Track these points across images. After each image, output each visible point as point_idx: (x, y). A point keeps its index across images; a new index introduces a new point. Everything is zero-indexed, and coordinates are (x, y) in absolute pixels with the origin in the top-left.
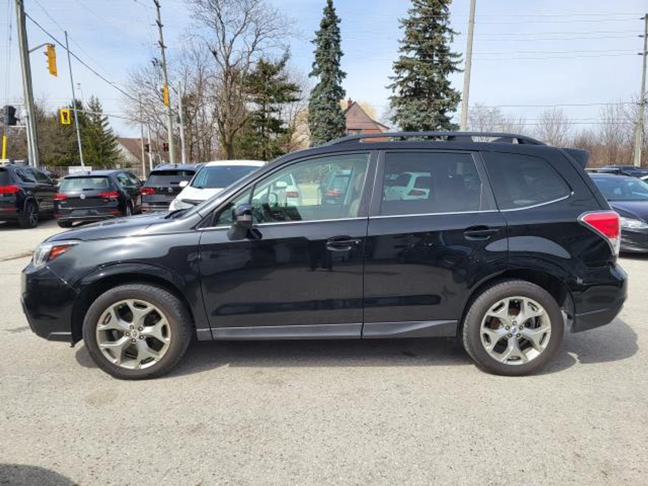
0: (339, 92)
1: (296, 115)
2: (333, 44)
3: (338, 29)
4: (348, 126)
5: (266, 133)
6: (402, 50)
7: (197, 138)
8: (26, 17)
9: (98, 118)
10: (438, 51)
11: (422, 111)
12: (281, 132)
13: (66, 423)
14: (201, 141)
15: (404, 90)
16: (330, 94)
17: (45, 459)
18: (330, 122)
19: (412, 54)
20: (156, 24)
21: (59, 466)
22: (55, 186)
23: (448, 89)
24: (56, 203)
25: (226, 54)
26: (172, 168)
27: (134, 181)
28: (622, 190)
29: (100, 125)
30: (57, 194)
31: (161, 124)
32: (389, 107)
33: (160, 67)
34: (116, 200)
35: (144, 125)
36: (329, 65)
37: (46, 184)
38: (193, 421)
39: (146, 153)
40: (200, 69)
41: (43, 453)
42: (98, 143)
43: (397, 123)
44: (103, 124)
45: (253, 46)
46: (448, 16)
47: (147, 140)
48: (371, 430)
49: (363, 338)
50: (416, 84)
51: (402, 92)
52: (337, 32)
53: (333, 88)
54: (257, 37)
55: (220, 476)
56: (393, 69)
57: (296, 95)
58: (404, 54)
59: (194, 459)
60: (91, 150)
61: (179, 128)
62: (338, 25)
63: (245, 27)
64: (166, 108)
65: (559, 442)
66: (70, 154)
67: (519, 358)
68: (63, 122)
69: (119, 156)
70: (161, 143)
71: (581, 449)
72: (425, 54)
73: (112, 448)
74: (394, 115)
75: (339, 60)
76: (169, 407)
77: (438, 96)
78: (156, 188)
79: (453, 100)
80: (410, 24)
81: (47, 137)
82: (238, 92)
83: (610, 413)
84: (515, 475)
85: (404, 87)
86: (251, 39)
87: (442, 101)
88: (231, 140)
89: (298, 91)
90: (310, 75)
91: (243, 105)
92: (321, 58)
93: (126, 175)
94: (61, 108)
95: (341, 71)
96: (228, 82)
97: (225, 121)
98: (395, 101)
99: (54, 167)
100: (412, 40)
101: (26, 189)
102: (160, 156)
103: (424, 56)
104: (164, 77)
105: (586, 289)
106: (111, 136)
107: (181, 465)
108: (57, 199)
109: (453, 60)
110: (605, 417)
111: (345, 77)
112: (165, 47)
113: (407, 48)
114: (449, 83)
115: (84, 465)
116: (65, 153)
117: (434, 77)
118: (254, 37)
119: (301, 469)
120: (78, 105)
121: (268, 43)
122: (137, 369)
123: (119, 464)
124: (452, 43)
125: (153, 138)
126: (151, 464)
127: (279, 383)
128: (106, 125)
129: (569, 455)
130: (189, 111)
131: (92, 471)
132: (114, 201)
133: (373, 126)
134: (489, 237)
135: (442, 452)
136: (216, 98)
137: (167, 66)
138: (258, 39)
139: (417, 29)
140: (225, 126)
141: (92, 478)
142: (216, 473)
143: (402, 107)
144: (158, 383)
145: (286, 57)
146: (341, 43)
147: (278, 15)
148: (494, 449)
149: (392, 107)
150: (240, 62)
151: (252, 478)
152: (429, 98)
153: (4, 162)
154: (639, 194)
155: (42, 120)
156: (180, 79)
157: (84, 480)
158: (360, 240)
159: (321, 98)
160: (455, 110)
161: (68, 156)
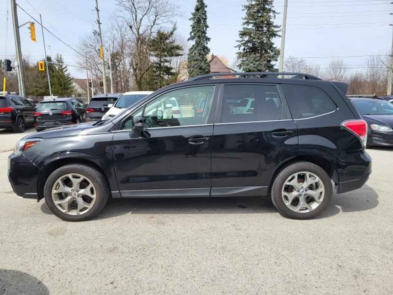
0: (206, 50)
1: (180, 64)
2: (202, 21)
3: (206, 11)
4: (212, 70)
5: (162, 75)
6: (244, 24)
7: (120, 78)
8: (17, 6)
9: (61, 67)
10: (267, 24)
11: (257, 61)
12: (171, 75)
13: (36, 246)
14: (123, 80)
15: (246, 48)
16: (201, 51)
17: (22, 267)
18: (201, 68)
19: (250, 26)
20: (96, 9)
21: (31, 271)
22: (34, 107)
23: (272, 47)
24: (35, 118)
25: (137, 27)
26: (105, 96)
27: (81, 104)
28: (377, 108)
29: (62, 71)
30: (36, 112)
31: (99, 70)
32: (237, 59)
33: (98, 35)
34: (71, 115)
35: (88, 71)
36: (200, 33)
37: (29, 107)
38: (110, 245)
39: (90, 87)
40: (122, 37)
41: (22, 263)
42: (61, 82)
43: (242, 69)
44: (64, 70)
45: (154, 22)
46: (272, 2)
47: (90, 80)
48: (216, 251)
49: (211, 196)
50: (253, 45)
51: (244, 49)
52: (205, 13)
53: (203, 47)
54: (156, 17)
55: (125, 277)
56: (239, 35)
57: (180, 52)
58: (246, 26)
59: (110, 267)
60: (57, 86)
61: (109, 72)
62: (206, 9)
63: (149, 11)
64: (102, 61)
65: (329, 258)
66: (45, 89)
67: (307, 209)
68: (40, 69)
69: (74, 90)
70: (99, 81)
71: (342, 262)
72: (258, 26)
73: (63, 261)
74: (240, 63)
75: (206, 30)
76: (97, 237)
77: (266, 52)
78: (95, 108)
79: (275, 54)
80: (249, 8)
81: (31, 78)
82: (145, 51)
83: (361, 242)
84: (301, 277)
85: (246, 47)
86: (153, 18)
87: (269, 54)
88: (141, 80)
89: (181, 50)
90: (188, 40)
91: (148, 58)
92: (195, 29)
93: (77, 101)
94: (39, 61)
95: (207, 37)
96: (139, 44)
97: (137, 68)
98: (240, 55)
99: (35, 96)
100: (250, 18)
101: (18, 109)
102: (98, 89)
103: (258, 27)
104: (100, 41)
105: (346, 167)
106: (69, 78)
107: (102, 270)
108: (36, 115)
109: (276, 29)
110: (358, 244)
111: (210, 41)
112: (101, 24)
113: (247, 23)
114: (273, 44)
115: (45, 270)
116: (42, 88)
117: (264, 40)
118: (155, 17)
119: (173, 273)
120: (49, 59)
121: (163, 20)
122: (78, 215)
123: (66, 270)
124: (275, 19)
125: (94, 79)
126: (85, 270)
127: (163, 223)
128: (66, 71)
129: (335, 266)
130: (115, 62)
131: (50, 274)
132: (69, 116)
133: (227, 71)
134: (286, 136)
135: (258, 264)
136: (131, 54)
137: (102, 35)
138: (157, 18)
139: (254, 11)
140: (137, 71)
141: (49, 278)
142: (123, 275)
143: (244, 59)
144: (91, 223)
145: (174, 29)
146: (207, 20)
147: (169, 3)
148: (290, 262)
149: (238, 59)
150: (146, 32)
151: (144, 279)
152: (261, 53)
153: (4, 93)
154: (388, 110)
155: (28, 68)
156: (110, 42)
157: (45, 279)
158: (209, 138)
159: (195, 54)
160: (277, 60)
161: (43, 90)
